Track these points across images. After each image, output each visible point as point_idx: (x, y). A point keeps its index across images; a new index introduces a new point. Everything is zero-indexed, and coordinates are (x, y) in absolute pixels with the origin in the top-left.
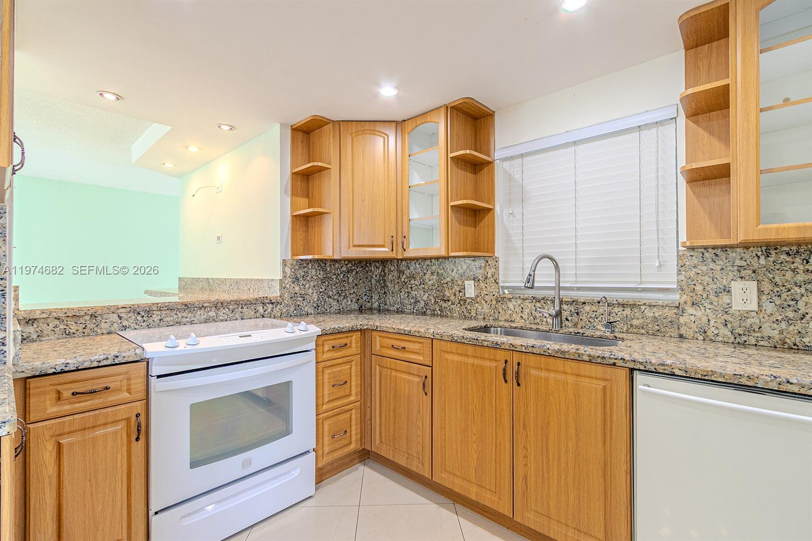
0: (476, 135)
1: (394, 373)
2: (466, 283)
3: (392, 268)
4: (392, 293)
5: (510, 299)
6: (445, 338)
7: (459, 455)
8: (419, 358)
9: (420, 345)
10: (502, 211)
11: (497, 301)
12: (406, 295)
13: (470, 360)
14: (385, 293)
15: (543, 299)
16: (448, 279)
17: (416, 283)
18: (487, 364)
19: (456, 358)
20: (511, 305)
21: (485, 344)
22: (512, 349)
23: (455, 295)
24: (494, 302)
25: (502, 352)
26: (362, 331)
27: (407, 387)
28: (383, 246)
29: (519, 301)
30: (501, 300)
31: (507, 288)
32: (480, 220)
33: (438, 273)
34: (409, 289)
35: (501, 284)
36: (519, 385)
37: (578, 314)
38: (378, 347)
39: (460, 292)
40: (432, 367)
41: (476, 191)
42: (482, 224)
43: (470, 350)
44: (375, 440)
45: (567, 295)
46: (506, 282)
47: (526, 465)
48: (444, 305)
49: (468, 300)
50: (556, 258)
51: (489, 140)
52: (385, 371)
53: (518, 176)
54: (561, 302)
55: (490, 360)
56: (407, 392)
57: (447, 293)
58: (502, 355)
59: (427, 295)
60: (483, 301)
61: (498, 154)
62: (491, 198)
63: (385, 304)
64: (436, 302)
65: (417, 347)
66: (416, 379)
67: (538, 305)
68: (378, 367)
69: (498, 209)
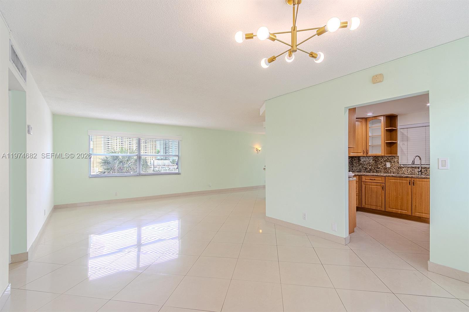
0: (391, 122)
1: (371, 186)
2: (387, 163)
3: (356, 159)
4: (356, 166)
5: (403, 168)
6: (390, 176)
7: (395, 204)
8: (381, 182)
9: (381, 178)
10: (400, 143)
11: (398, 168)
12: (362, 167)
13: (398, 181)
14: (352, 166)
15: (415, 167)
16: (380, 162)
17: (366, 163)
18: (404, 181)
19: (393, 181)
20: (403, 169)
21: (404, 177)
22: (412, 177)
23: (382, 166)
24: (397, 168)
25: (409, 178)
26: (359, 175)
27: (376, 189)
28: (361, 153)
29: (407, 168)
30: (400, 168)
31: (402, 164)
32: (392, 146)
33: (375, 160)
34: (363, 165)
35: (400, 163)
36: (414, 185)
37: (426, 171)
38: (364, 180)
39: (384, 166)
40: (385, 183)
41: (390, 137)
42: (393, 146)
43: (398, 178)
44: (363, 204)
45: (423, 166)
46: (401, 163)
47: (416, 203)
48: (378, 170)
49: (387, 168)
50: (420, 156)
51: (395, 123)
52: (367, 186)
53: (406, 133)
54: (421, 168)
55: (405, 180)
56: (376, 190)
57: (379, 166)
58: (408, 179)
59: (371, 167)
60: (393, 168)
61: (399, 127)
62: (396, 139)
63: (353, 170)
64: (374, 169)
65: (380, 179)
66: (379, 187)
67: (413, 169)
68: (364, 185)
69: (398, 142)
